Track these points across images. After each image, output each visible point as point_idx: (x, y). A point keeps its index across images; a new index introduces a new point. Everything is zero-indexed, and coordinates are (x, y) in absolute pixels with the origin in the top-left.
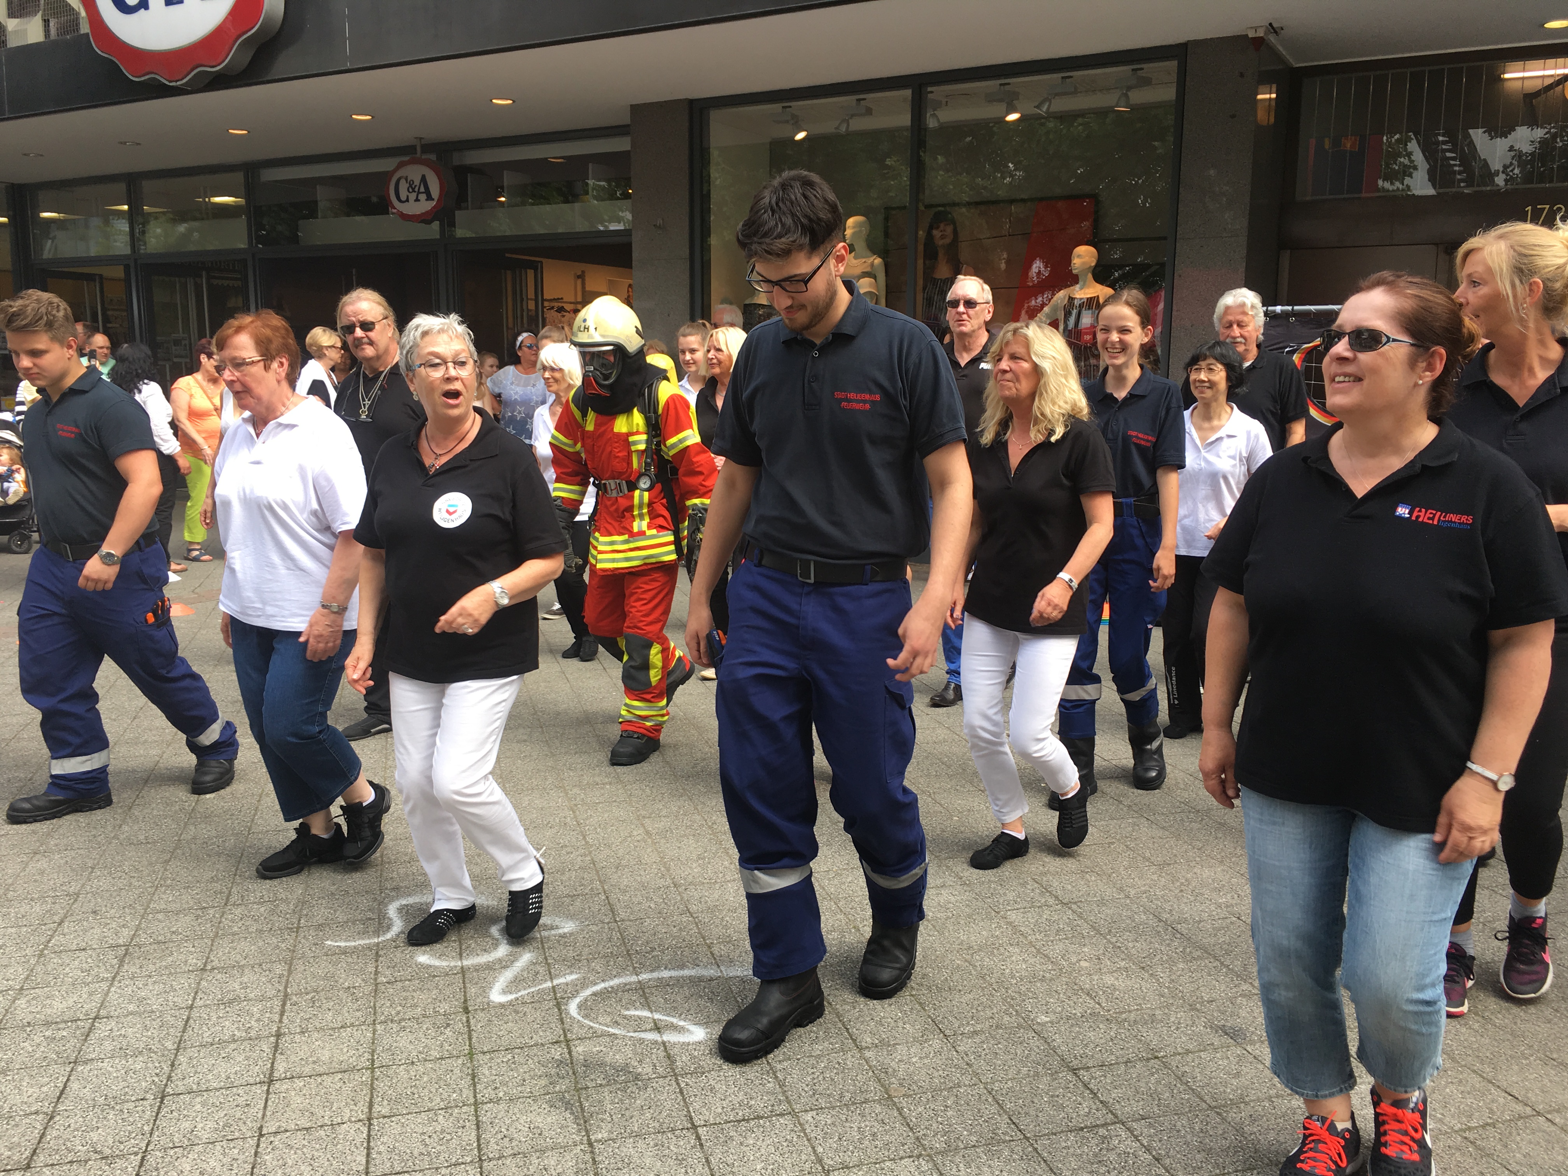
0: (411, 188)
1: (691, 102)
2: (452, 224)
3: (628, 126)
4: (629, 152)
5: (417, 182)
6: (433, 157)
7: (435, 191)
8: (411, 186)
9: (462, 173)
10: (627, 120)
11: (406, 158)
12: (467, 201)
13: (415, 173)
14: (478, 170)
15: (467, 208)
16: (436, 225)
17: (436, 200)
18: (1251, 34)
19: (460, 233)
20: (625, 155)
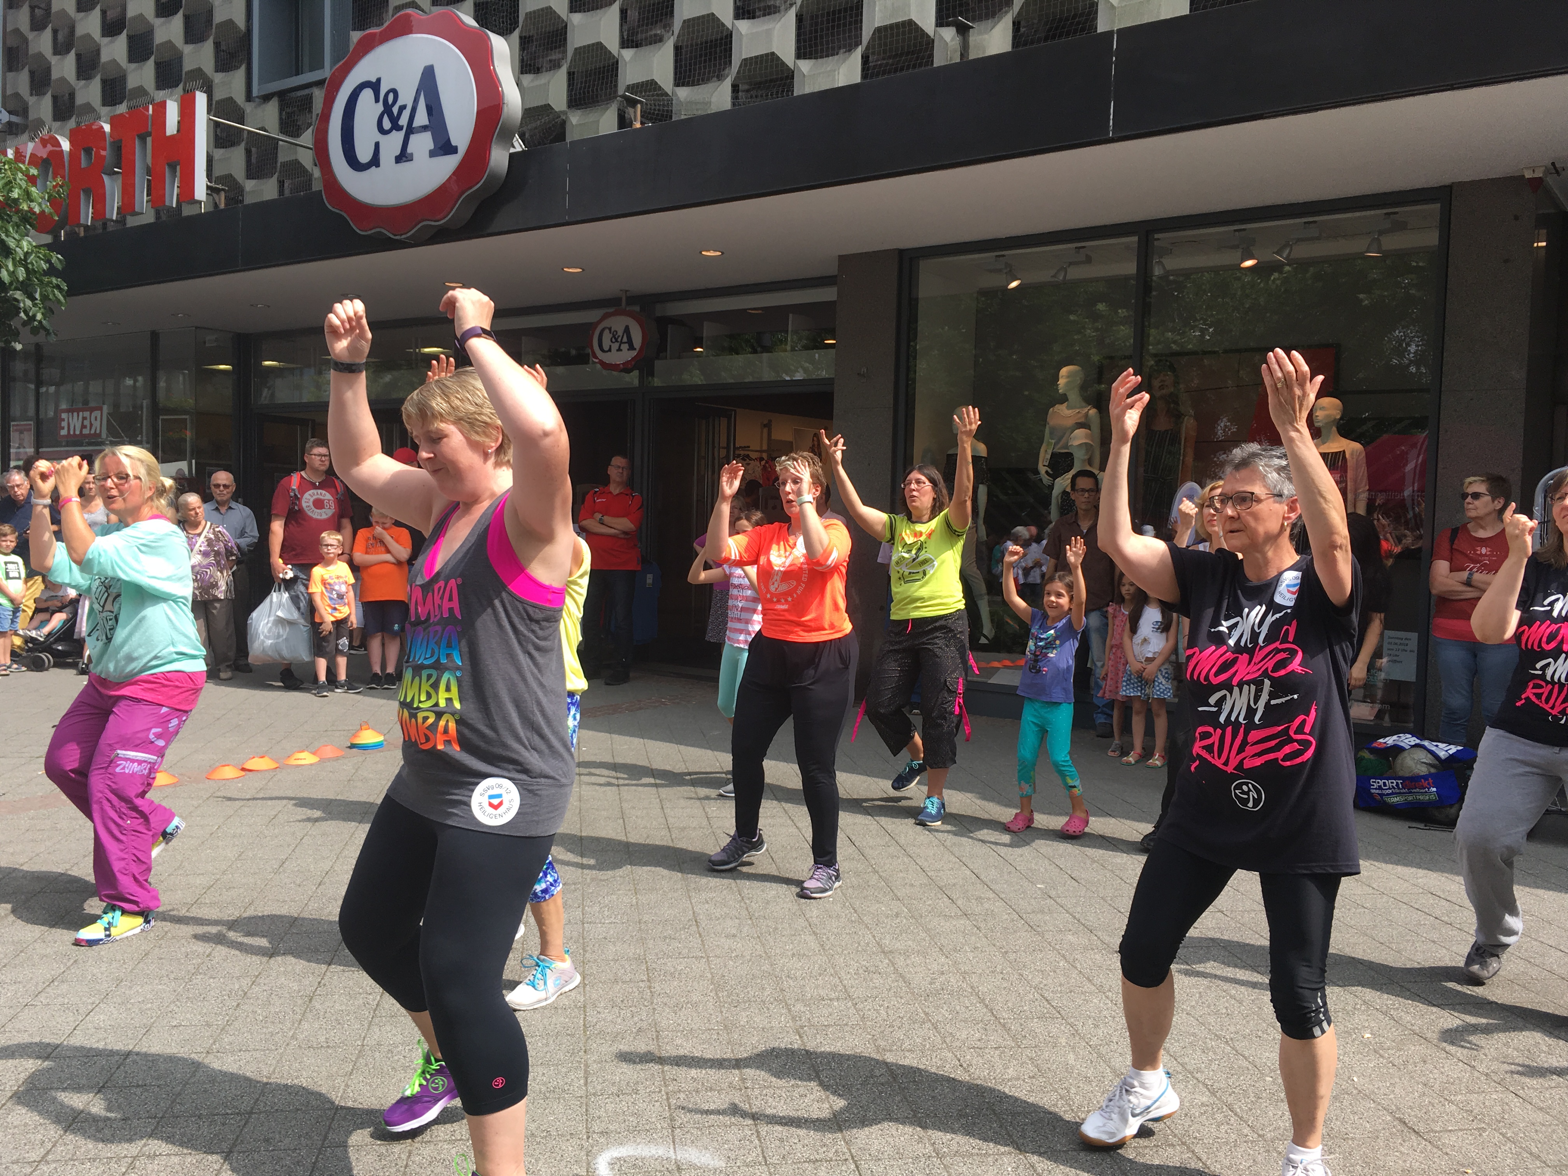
0: (615, 338)
1: (901, 252)
2: (652, 374)
3: (836, 276)
4: (834, 302)
5: (620, 333)
6: (637, 308)
7: (637, 341)
8: (614, 336)
9: (664, 323)
10: (833, 270)
11: (611, 310)
12: (666, 351)
13: (618, 323)
14: (678, 321)
15: (666, 358)
16: (636, 373)
17: (638, 349)
18: (1528, 175)
19: (657, 382)
20: (831, 304)
